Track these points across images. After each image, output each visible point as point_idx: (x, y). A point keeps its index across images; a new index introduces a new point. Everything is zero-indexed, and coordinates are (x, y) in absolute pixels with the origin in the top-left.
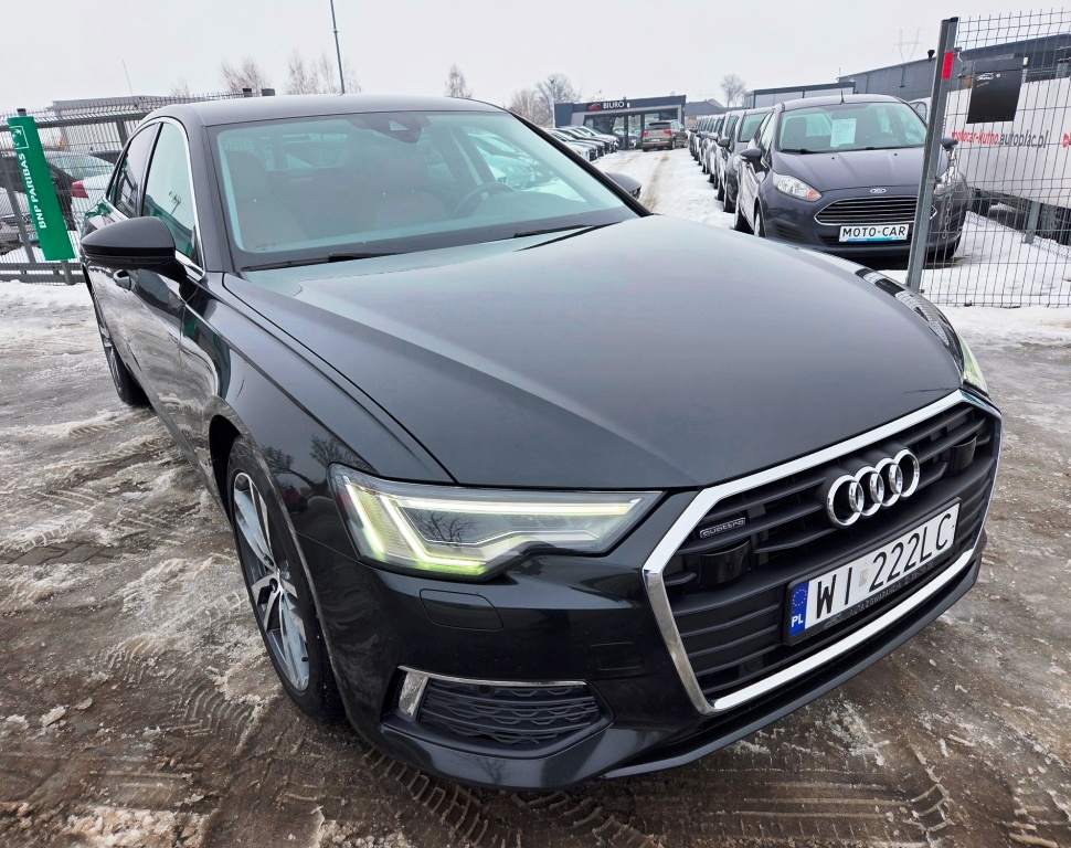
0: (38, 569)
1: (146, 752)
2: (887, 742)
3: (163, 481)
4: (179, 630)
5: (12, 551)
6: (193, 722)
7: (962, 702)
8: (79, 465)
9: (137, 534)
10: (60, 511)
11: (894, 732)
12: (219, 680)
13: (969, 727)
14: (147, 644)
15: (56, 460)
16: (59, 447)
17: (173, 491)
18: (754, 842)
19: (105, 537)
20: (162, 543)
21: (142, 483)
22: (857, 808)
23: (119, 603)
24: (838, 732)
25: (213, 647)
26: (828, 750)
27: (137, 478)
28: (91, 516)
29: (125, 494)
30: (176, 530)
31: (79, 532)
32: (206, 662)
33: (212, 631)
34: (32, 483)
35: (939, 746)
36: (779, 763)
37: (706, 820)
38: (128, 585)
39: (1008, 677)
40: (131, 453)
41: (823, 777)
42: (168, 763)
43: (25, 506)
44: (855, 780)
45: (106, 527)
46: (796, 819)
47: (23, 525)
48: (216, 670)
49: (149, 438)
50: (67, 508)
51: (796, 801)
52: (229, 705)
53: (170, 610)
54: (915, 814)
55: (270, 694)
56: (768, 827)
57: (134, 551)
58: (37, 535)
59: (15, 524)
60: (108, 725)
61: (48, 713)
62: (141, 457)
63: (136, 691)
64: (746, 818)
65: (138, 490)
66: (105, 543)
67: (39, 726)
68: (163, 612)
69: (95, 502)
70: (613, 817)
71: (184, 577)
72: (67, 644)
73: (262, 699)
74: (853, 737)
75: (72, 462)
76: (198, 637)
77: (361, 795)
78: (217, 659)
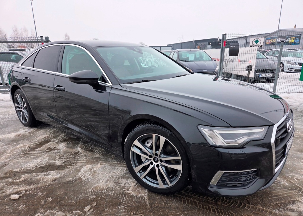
0: (43, 173)
1: (125, 212)
2: (286, 180)
3: (62, 146)
4: (106, 182)
5: (28, 170)
6: (130, 203)
7: (291, 171)
8: (29, 145)
9: (67, 161)
10: (35, 158)
11: (285, 178)
12: (128, 192)
13: (297, 175)
14: (100, 187)
15: (18, 145)
16: (15, 141)
17: (67, 149)
18: (277, 203)
19: (58, 163)
20: (78, 162)
21: (55, 148)
22: (289, 193)
23: (80, 178)
25: (120, 185)
26: (276, 184)
27: (52, 147)
28: (48, 158)
29: (52, 151)
30: (79, 159)
31: (47, 163)
32: (121, 189)
33: (116, 181)
34: (17, 151)
35: (294, 180)
36: (270, 188)
37: (265, 201)
38: (79, 173)
39: (295, 166)
40: (43, 140)
41: (279, 189)
42: (133, 213)
43: (20, 157)
44: (285, 188)
45: (55, 160)
46: (280, 197)
47: (25, 163)
48: (126, 190)
49: (46, 136)
50: (37, 157)
51: (278, 194)
52: (137, 198)
53: (99, 178)
54: (300, 192)
55: (146, 193)
56: (276, 200)
57: (71, 165)
58: (34, 165)
59: (22, 163)
60: (106, 208)
61: (85, 208)
62: (46, 141)
63: (107, 198)
64: (272, 199)
65: (55, 150)
66: (59, 164)
67: (85, 212)
68: (97, 179)
69: (45, 154)
70: (247, 204)
71: (95, 169)
72: (73, 191)
73: (145, 194)
74: (279, 181)
75: (25, 144)
76: (113, 183)
77: (189, 211)
78: (124, 187)
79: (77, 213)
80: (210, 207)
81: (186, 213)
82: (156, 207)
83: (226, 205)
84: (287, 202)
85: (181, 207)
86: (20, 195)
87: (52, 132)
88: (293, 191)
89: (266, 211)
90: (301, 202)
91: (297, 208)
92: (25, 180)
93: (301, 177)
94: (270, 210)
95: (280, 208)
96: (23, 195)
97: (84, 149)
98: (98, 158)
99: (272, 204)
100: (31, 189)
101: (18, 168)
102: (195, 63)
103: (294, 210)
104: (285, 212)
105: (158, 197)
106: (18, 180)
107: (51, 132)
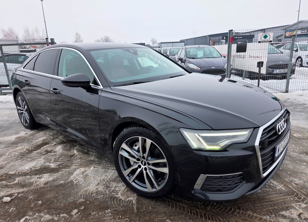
0: (37, 176)
1: (111, 216)
2: (283, 185)
3: (59, 149)
4: (97, 186)
5: (23, 173)
6: (118, 207)
7: (290, 175)
8: (27, 147)
9: (62, 164)
10: (31, 161)
11: (282, 183)
12: (117, 196)
13: (296, 180)
14: (90, 190)
15: (16, 147)
16: (14, 144)
17: (64, 152)
18: (269, 209)
19: (53, 165)
20: (72, 165)
21: (52, 150)
22: (285, 199)
23: (72, 181)
24: (272, 185)
25: (110, 188)
26: (272, 188)
27: (49, 149)
28: (43, 160)
29: (48, 154)
30: (74, 161)
31: (43, 165)
32: (111, 193)
33: (107, 185)
34: (15, 154)
35: (292, 184)
36: (264, 193)
37: (257, 207)
38: (71, 177)
39: (296, 169)
40: (41, 142)
41: (274, 194)
42: (119, 217)
43: (17, 160)
44: (281, 193)
45: (50, 163)
46: (274, 203)
47: (21, 165)
48: (115, 194)
49: (45, 138)
50: (33, 159)
51: (272, 200)
52: (125, 202)
53: (90, 181)
54: (296, 198)
55: (135, 197)
56: (270, 206)
57: (65, 168)
58: (29, 167)
59: (18, 165)
60: (93, 212)
61: (72, 212)
62: (45, 143)
63: (95, 202)
64: (264, 205)
65: (52, 152)
66: (54, 167)
67: (72, 215)
68: (88, 182)
69: (41, 157)
70: (237, 210)
71: (87, 172)
72: (64, 194)
73: (133, 199)
74: (275, 185)
75: (23, 147)
76: (104, 186)
77: (175, 216)
78: (113, 191)
79: (64, 216)
80: (198, 212)
81: (172, 218)
82: (143, 212)
83: (215, 211)
84: (280, 208)
85: (169, 212)
86: (12, 198)
87: (52, 134)
88: (288, 197)
89: (256, 217)
90: (295, 208)
91: (289, 214)
92: (19, 183)
93: (300, 181)
94: (260, 216)
95: (272, 214)
96: (15, 198)
97: (80, 152)
98: (93, 161)
99: (264, 210)
100: (23, 192)
101: (14, 171)
102: (203, 60)
103: (287, 217)
104: (276, 219)
105: (146, 202)
106: (12, 183)
107: (50, 134)
